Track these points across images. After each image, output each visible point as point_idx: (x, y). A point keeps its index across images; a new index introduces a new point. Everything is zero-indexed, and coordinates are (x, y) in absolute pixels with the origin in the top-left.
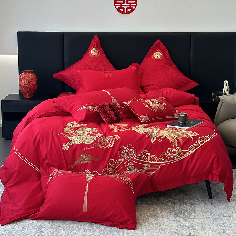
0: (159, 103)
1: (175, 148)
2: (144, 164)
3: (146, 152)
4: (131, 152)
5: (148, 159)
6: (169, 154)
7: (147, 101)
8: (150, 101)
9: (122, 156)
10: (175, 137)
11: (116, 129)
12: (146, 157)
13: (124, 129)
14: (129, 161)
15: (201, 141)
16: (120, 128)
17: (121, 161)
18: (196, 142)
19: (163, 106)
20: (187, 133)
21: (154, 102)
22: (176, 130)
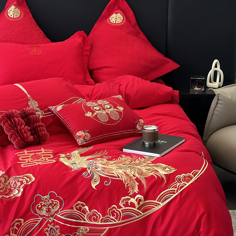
1: (134, 196)
2: (78, 227)
3: (82, 204)
5: (86, 216)
6: (124, 208)
7: (90, 105)
8: (96, 104)
10: (134, 176)
11: (30, 161)
12: (81, 213)
13: (46, 160)
14: (50, 221)
15: (180, 183)
16: (39, 157)
17: (37, 222)
18: (171, 185)
19: (117, 113)
20: (155, 168)
21: (102, 107)
22: (137, 162)
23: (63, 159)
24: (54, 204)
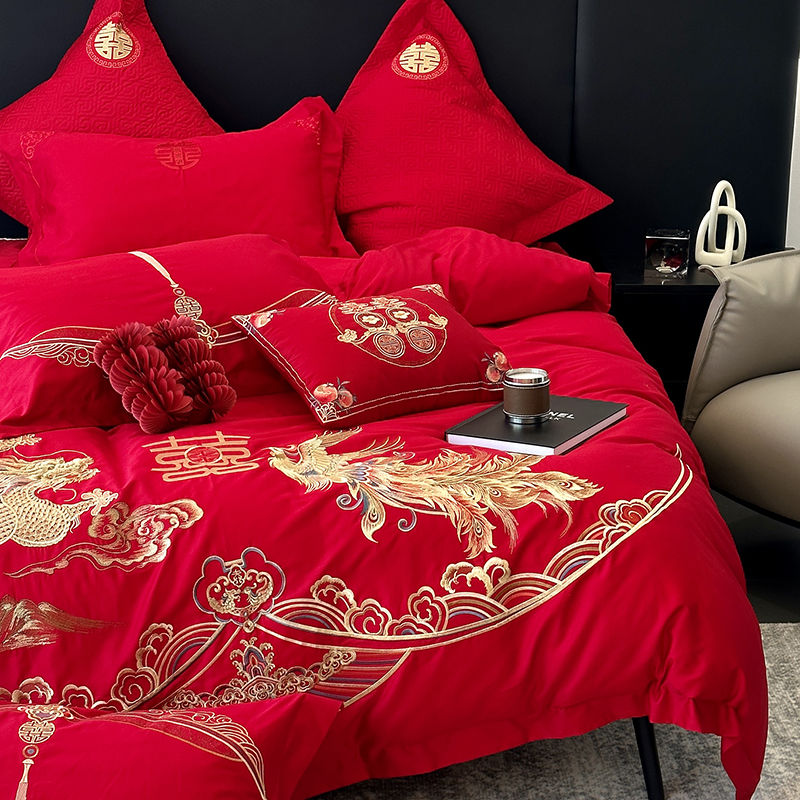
0: (410, 318)
1: (481, 561)
2: (326, 647)
3: (336, 584)
4: (260, 585)
5: (346, 618)
6: (453, 594)
7: (350, 312)
8: (368, 309)
9: (211, 609)
10: (483, 506)
11: (186, 466)
12: (333, 608)
13: (230, 464)
14: (247, 631)
15: (611, 525)
16: (210, 456)
17: (210, 634)
18: (587, 530)
19: (431, 334)
20: (542, 485)
21: (385, 315)
22: (489, 467)
23: (279, 460)
24: (257, 583)
